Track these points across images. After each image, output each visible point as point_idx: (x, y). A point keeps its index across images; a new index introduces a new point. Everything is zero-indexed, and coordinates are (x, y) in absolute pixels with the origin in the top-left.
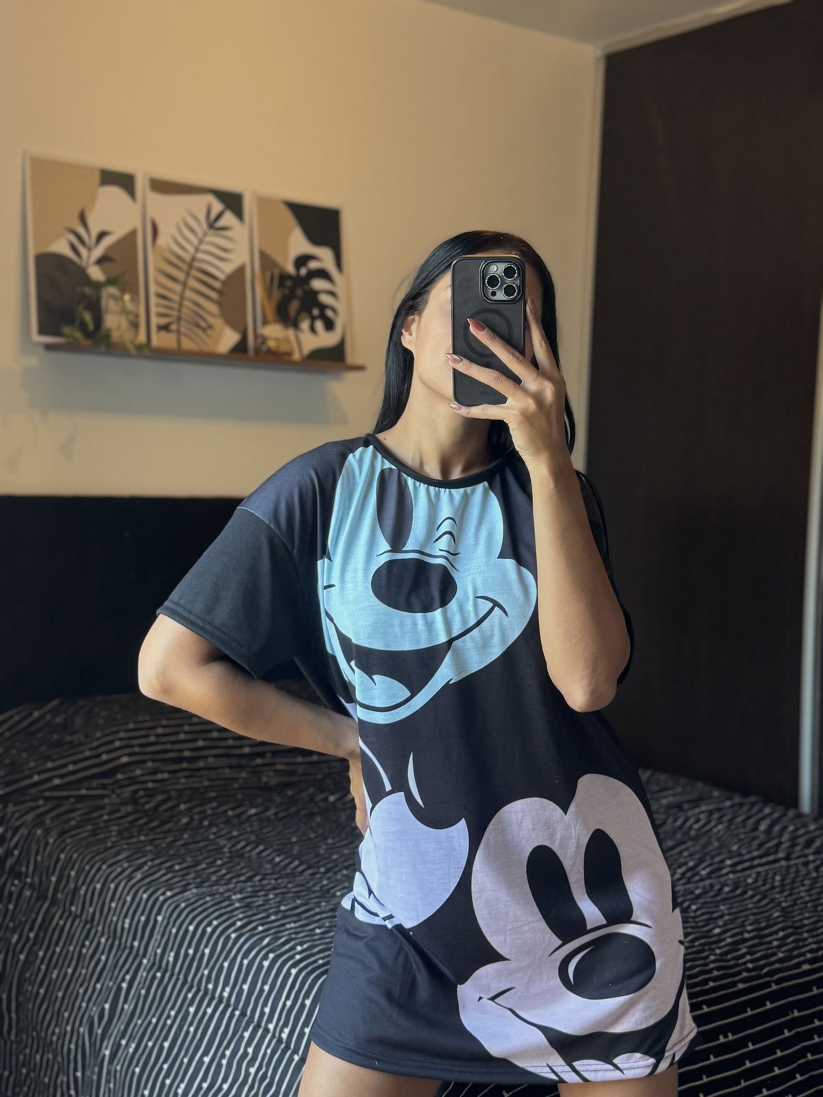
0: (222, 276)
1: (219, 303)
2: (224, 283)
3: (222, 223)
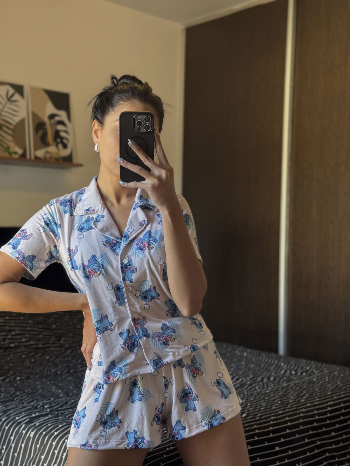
0: (14, 123)
1: (13, 136)
2: (15, 126)
3: (14, 98)
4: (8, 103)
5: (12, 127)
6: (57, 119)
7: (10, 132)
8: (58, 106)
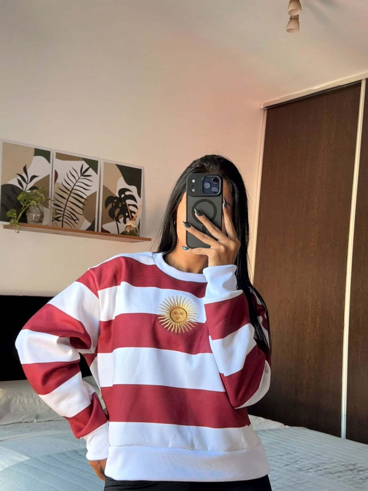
0: (85, 197)
1: (82, 209)
2: (86, 200)
4: (82, 177)
5: (83, 200)
6: (127, 193)
7: (81, 205)
8: (129, 181)
